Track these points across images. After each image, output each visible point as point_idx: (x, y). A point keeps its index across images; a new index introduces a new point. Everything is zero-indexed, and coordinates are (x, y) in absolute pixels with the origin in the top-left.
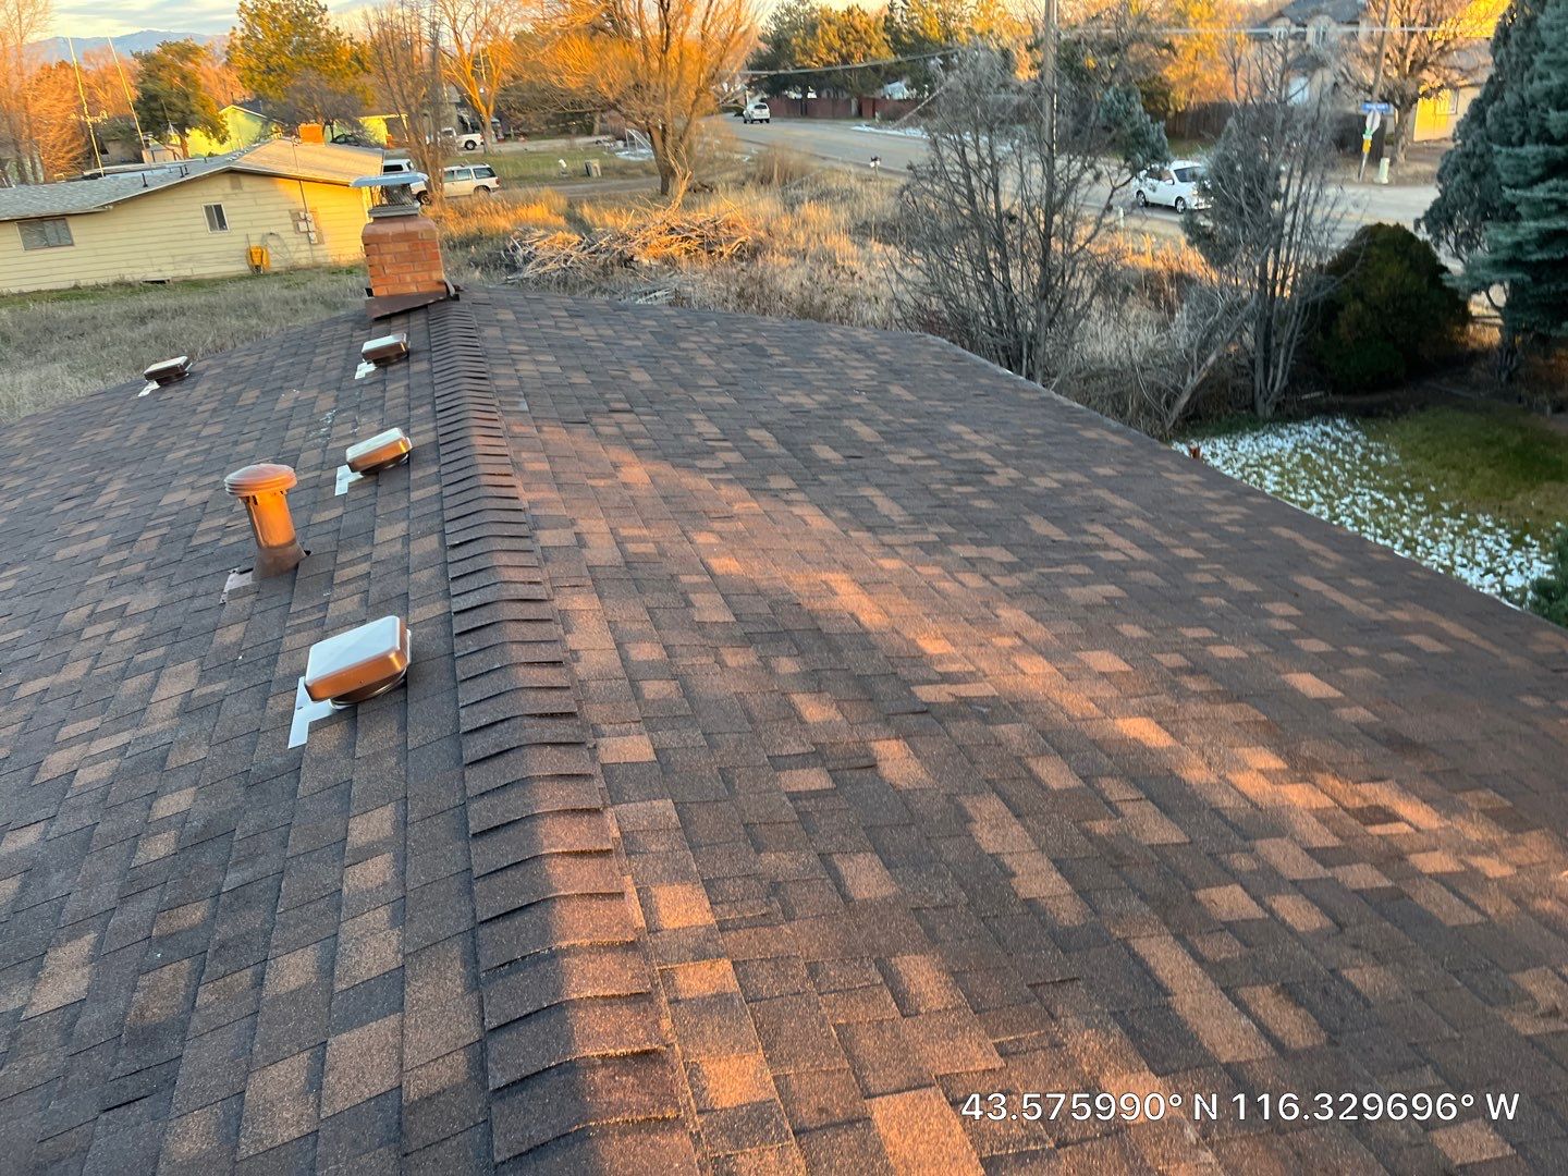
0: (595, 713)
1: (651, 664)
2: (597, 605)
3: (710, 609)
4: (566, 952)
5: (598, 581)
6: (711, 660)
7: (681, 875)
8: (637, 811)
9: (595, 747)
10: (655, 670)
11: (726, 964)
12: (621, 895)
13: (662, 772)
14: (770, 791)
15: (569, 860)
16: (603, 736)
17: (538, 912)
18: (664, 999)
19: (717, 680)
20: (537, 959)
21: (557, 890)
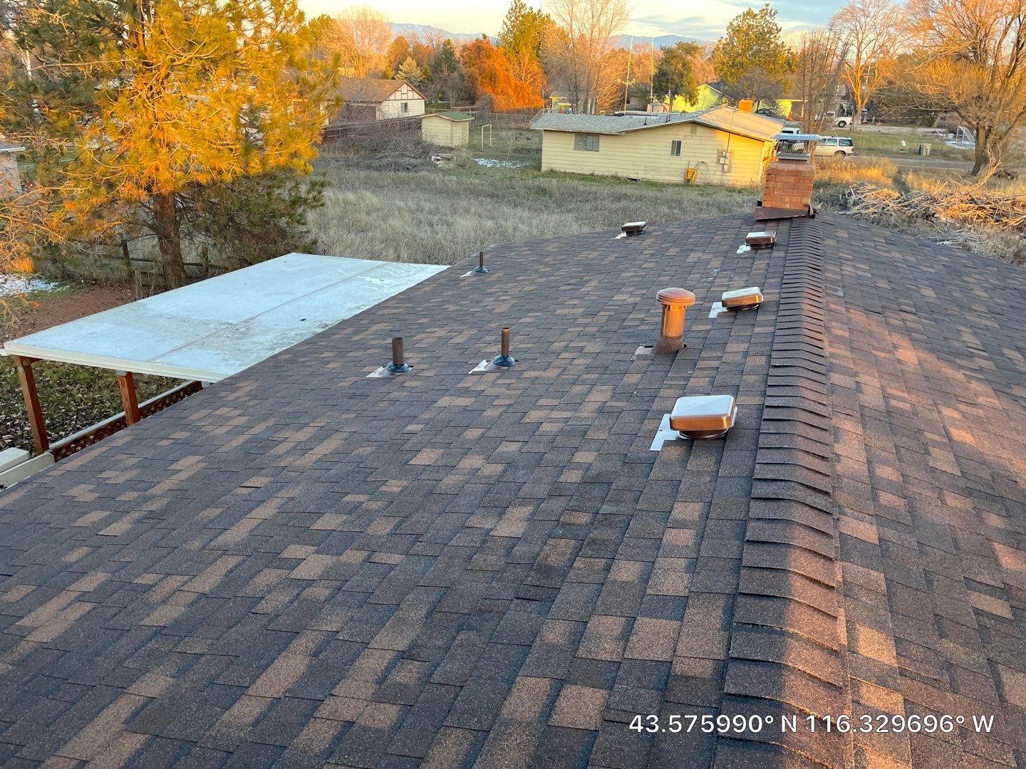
0: (842, 498)
1: (890, 482)
2: (860, 431)
3: (942, 461)
4: (792, 636)
5: (864, 416)
6: (936, 495)
7: (879, 626)
8: (856, 571)
9: (838, 519)
10: (890, 487)
11: (901, 698)
12: (835, 618)
13: (881, 554)
14: (960, 600)
15: (804, 581)
16: (845, 515)
17: (779, 603)
18: (850, 697)
19: (936, 511)
20: (771, 631)
21: (793, 595)
